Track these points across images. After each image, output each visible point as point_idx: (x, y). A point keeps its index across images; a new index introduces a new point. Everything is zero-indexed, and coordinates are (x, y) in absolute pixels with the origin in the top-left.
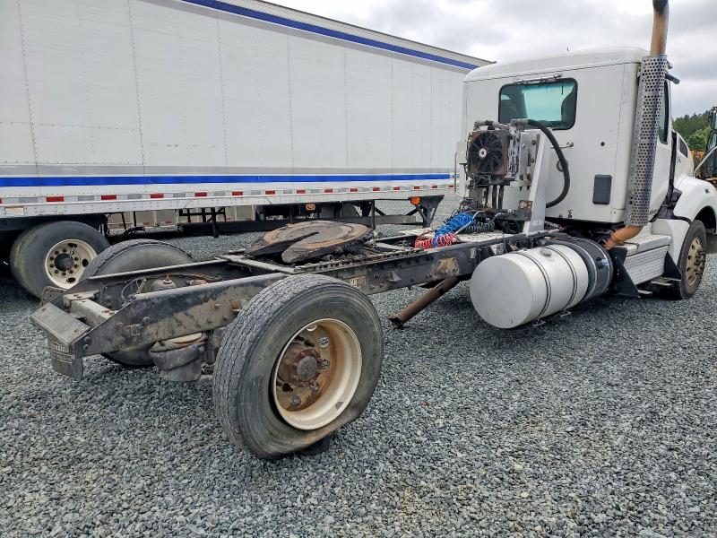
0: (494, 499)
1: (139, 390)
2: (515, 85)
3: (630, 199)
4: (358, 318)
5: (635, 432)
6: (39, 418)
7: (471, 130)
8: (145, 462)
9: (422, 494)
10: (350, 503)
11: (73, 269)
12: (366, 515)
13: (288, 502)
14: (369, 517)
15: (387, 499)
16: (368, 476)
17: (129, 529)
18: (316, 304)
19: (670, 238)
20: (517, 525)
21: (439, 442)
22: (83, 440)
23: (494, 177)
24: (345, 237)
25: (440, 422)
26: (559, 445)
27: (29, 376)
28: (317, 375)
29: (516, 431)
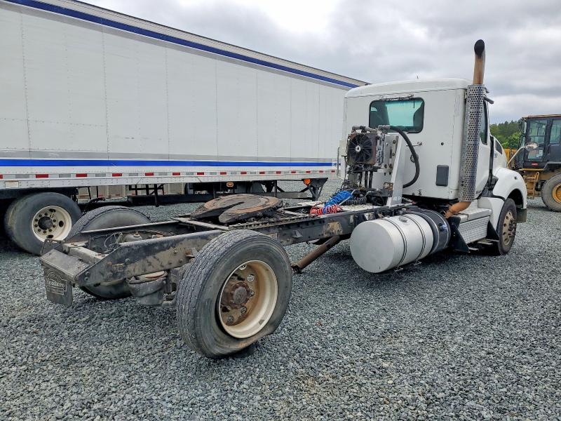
0: (369, 384)
1: (112, 314)
2: (380, 101)
3: (461, 182)
4: (276, 261)
5: (465, 343)
6: (40, 333)
7: (350, 132)
8: (123, 363)
9: (320, 382)
10: (271, 388)
11: (52, 228)
12: (282, 395)
13: (228, 387)
14: (285, 397)
15: (296, 385)
16: (282, 371)
17: (119, 404)
18: (249, 250)
19: (490, 211)
20: (385, 400)
21: (330, 349)
22: (75, 348)
23: (366, 166)
24: (263, 206)
25: (331, 336)
26: (414, 351)
27: (26, 306)
28: (247, 300)
29: (383, 342)
